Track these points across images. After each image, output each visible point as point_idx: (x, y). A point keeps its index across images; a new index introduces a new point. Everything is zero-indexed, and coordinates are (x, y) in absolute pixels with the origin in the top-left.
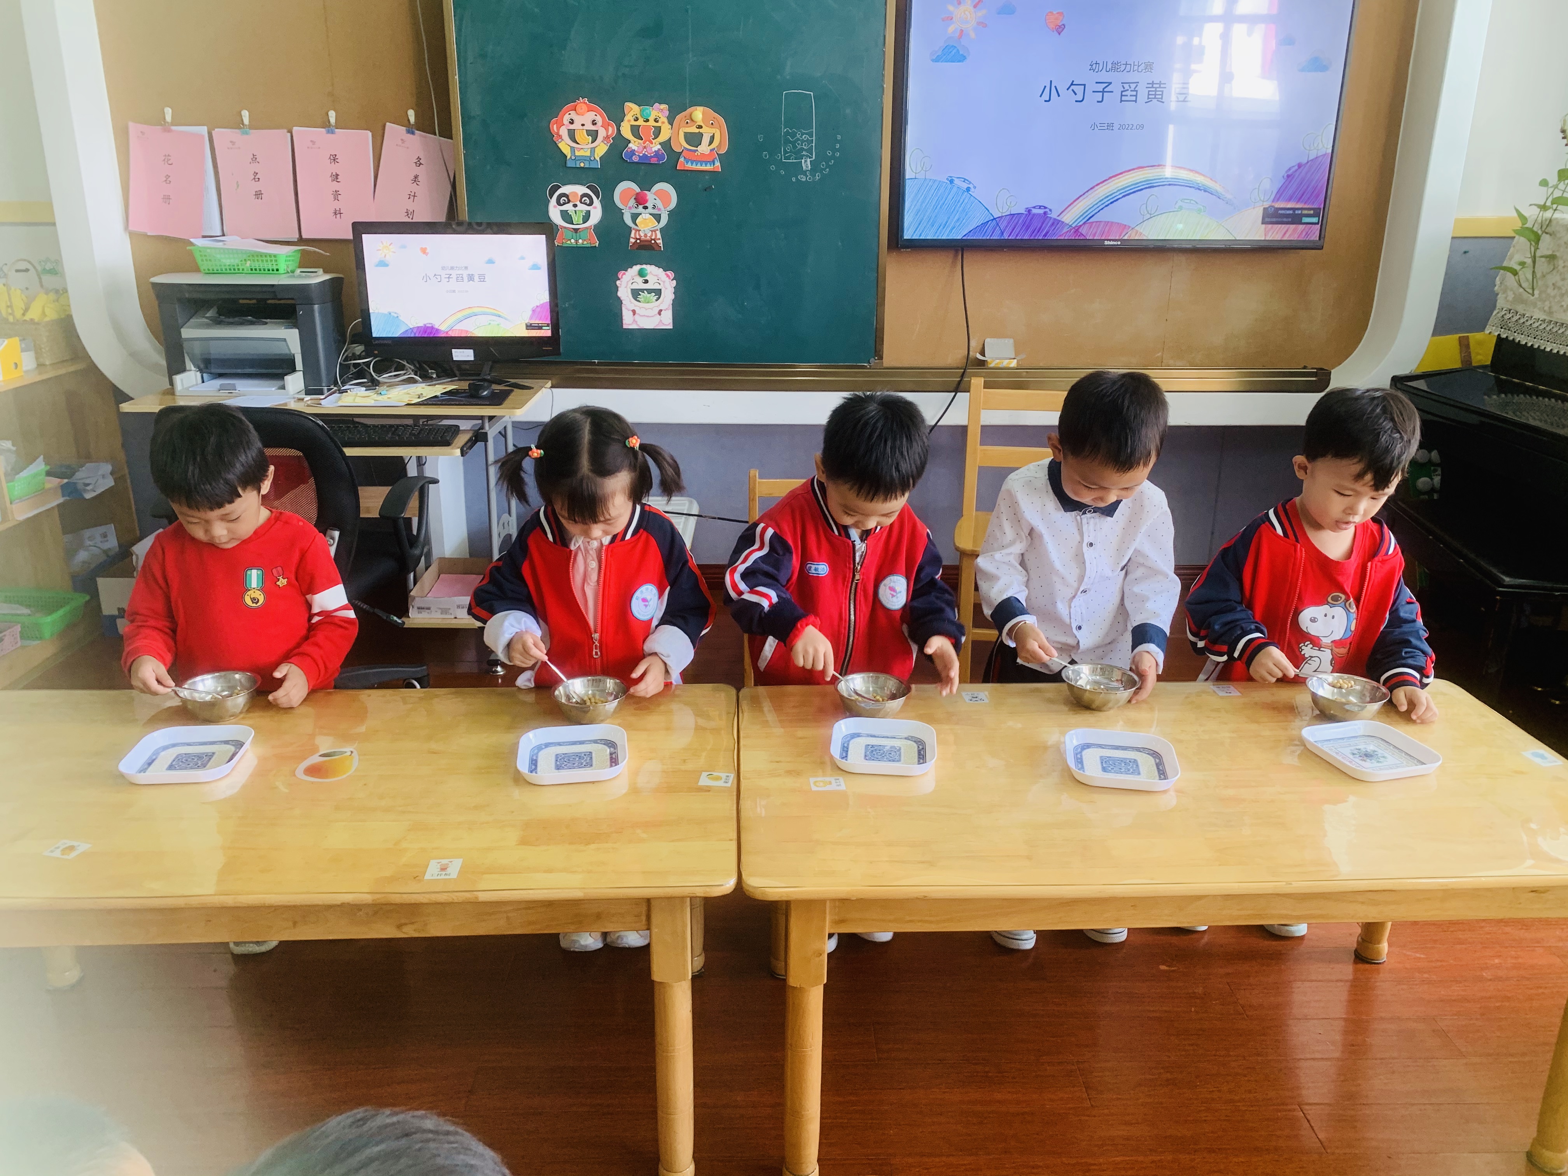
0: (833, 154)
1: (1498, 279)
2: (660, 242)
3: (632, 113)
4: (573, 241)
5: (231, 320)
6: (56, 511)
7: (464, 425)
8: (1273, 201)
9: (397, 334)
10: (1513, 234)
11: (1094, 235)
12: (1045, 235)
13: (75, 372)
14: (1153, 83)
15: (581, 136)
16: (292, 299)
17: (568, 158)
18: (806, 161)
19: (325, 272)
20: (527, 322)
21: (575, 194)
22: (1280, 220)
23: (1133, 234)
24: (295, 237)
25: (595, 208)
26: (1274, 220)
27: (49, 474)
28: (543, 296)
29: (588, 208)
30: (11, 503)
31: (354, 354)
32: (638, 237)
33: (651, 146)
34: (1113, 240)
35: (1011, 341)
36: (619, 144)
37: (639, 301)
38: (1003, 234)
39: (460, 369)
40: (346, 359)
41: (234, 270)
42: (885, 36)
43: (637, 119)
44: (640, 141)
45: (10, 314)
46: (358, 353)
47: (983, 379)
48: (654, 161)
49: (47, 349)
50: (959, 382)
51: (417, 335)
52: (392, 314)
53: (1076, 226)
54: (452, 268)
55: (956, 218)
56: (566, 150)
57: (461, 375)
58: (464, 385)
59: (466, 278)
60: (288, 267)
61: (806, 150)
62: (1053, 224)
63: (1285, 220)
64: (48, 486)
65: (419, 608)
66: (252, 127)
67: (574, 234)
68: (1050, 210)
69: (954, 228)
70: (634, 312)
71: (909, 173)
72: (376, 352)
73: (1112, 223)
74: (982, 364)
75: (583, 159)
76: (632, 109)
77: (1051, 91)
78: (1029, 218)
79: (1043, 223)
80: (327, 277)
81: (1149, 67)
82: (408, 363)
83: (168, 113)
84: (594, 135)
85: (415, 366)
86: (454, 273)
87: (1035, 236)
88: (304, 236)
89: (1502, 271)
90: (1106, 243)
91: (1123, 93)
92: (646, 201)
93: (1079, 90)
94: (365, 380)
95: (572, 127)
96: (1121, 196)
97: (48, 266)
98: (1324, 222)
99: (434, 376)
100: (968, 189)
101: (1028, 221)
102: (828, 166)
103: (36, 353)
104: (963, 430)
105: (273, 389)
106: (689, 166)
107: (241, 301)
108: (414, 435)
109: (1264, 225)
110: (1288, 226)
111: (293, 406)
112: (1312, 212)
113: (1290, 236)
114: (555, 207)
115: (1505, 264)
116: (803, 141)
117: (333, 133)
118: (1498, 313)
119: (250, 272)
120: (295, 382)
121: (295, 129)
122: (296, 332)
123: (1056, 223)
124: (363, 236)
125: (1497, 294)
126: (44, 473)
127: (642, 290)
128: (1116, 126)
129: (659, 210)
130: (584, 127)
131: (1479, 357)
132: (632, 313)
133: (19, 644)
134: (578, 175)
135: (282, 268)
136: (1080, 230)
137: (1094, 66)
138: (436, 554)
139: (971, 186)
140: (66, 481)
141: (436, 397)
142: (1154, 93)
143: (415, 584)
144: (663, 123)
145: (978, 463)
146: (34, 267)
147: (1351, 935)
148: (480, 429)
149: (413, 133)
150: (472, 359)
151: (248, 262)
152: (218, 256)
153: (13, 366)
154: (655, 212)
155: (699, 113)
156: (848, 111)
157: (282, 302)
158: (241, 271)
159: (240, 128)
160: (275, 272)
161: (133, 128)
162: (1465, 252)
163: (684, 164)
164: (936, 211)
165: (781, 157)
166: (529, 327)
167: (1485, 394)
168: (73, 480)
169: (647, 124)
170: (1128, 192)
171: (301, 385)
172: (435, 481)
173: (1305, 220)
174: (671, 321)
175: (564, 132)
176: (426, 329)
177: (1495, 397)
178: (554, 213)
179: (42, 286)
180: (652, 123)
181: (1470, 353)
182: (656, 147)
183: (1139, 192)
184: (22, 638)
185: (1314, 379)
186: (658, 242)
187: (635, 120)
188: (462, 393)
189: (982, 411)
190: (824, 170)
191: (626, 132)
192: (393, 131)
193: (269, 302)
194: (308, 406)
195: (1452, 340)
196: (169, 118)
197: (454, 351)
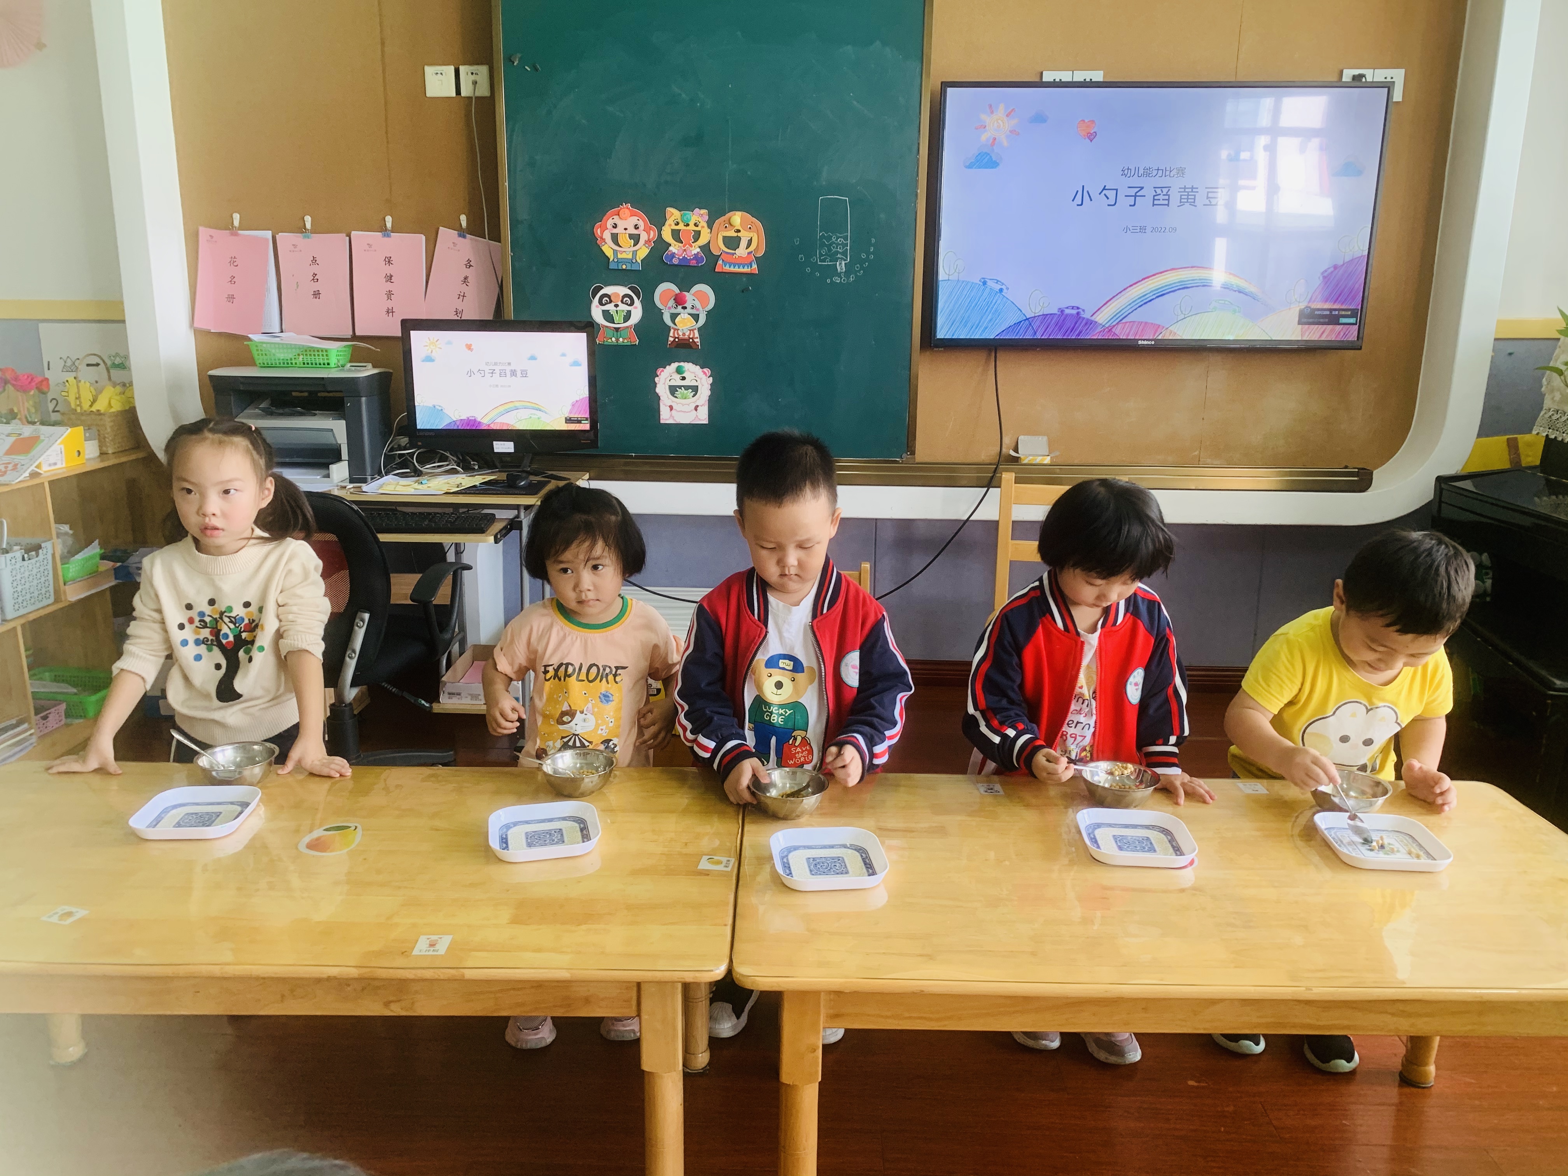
0: (868, 257)
1: (1544, 379)
2: (697, 340)
3: (673, 218)
4: (613, 339)
5: (281, 411)
6: (108, 595)
7: (500, 514)
8: (1309, 302)
9: (440, 427)
10: (1557, 336)
11: (1128, 335)
12: (1078, 334)
13: (137, 460)
14: (1185, 188)
15: (624, 240)
16: (341, 391)
17: (611, 260)
18: (840, 264)
19: (374, 367)
20: (566, 416)
21: (617, 294)
22: (1316, 320)
23: (1168, 334)
24: (349, 333)
25: (636, 308)
26: (1311, 320)
27: (103, 557)
28: (582, 390)
29: (629, 308)
30: (65, 585)
31: (399, 445)
32: (677, 336)
33: (691, 249)
34: (1147, 340)
35: (1045, 438)
36: (660, 246)
37: (676, 397)
38: (1035, 333)
39: (501, 461)
40: (392, 450)
41: (288, 364)
42: (919, 144)
43: (677, 224)
44: (680, 245)
45: (78, 405)
46: (403, 444)
47: (1013, 475)
48: (693, 263)
49: (110, 438)
50: (992, 478)
51: (460, 428)
52: (437, 407)
53: (1109, 326)
54: (496, 364)
55: (989, 318)
56: (609, 253)
57: (502, 467)
58: (503, 476)
59: (508, 373)
60: (338, 361)
61: (840, 253)
62: (1086, 324)
63: (1322, 320)
64: (102, 569)
65: (449, 694)
66: (314, 231)
67: (615, 333)
68: (1083, 311)
69: (986, 328)
70: (671, 408)
71: (943, 274)
72: (420, 444)
73: (1146, 323)
74: (1016, 460)
75: (625, 261)
76: (673, 214)
77: (1082, 196)
78: (1062, 318)
79: (1076, 323)
80: (376, 371)
81: (1181, 171)
82: (451, 454)
83: (236, 217)
84: (636, 239)
85: (458, 458)
86: (497, 368)
87: (1068, 336)
88: (357, 334)
89: (1548, 372)
90: (1140, 342)
91: (1156, 198)
92: (685, 302)
93: (1111, 194)
94: (408, 470)
95: (615, 231)
96: (1154, 297)
97: (118, 361)
98: (1362, 322)
99: (476, 467)
100: (1001, 290)
101: (1061, 321)
102: (862, 268)
103: (100, 441)
104: (993, 526)
105: (318, 477)
106: (727, 268)
107: (294, 394)
108: (450, 522)
109: (1300, 326)
110: (1325, 326)
111: (336, 492)
112: (1349, 313)
113: (1327, 336)
114: (597, 307)
115: (1551, 364)
116: (838, 244)
117: (389, 236)
118: (1545, 413)
119: (302, 365)
120: (340, 471)
121: (353, 233)
122: (344, 422)
123: (1089, 323)
124: (412, 332)
125: (1545, 395)
126: (98, 559)
127: (680, 387)
128: (1149, 229)
129: (698, 310)
130: (627, 232)
131: (1529, 459)
132: (669, 409)
133: (63, 723)
134: (620, 276)
135: (333, 361)
136: (1114, 330)
137: (1126, 172)
138: (471, 641)
139: (1003, 287)
140: (119, 564)
141: (475, 486)
142: (1186, 197)
143: (447, 669)
144: (703, 227)
145: (1011, 556)
146: (104, 362)
147: (1395, 1055)
148: (515, 518)
149: (464, 237)
150: (512, 450)
151: (301, 357)
152: (273, 351)
153: (77, 454)
154: (694, 312)
155: (737, 218)
156: (882, 216)
157: (331, 394)
158: (294, 365)
159: (303, 232)
160: (326, 366)
161: (204, 233)
162: (1510, 354)
163: (722, 267)
164: (969, 311)
165: (816, 259)
166: (569, 420)
167: (1535, 495)
168: (125, 564)
169: (688, 228)
170: (1161, 294)
171: (346, 474)
172: (469, 568)
173: (1343, 320)
174: (707, 416)
175: (607, 236)
176: (469, 421)
177: (1545, 498)
178: (597, 313)
179: (110, 378)
180: (692, 227)
181: (1519, 455)
182: (695, 250)
183: (1172, 294)
184: (66, 718)
185: (1356, 479)
186: (696, 340)
187: (676, 225)
188: (501, 483)
189: (1014, 506)
190: (859, 271)
191: (667, 236)
192: (446, 235)
193: (319, 394)
194: (351, 493)
195: (1499, 442)
196: (236, 223)
197: (495, 443)
